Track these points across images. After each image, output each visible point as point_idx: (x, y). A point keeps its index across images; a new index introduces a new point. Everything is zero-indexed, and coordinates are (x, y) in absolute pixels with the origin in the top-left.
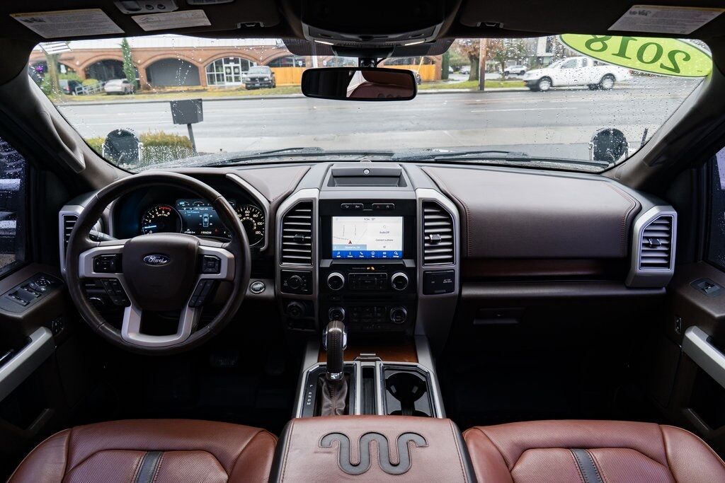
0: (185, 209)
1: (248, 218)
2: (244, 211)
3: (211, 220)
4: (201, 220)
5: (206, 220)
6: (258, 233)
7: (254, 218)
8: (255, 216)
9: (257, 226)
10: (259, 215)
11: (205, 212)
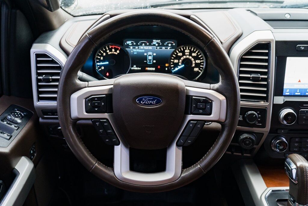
0: (131, 47)
1: (188, 56)
2: (184, 50)
3: (154, 58)
4: (146, 58)
5: (150, 58)
6: (196, 69)
7: (193, 57)
8: (194, 54)
9: (196, 64)
10: (197, 54)
11: (150, 51)
